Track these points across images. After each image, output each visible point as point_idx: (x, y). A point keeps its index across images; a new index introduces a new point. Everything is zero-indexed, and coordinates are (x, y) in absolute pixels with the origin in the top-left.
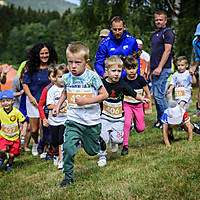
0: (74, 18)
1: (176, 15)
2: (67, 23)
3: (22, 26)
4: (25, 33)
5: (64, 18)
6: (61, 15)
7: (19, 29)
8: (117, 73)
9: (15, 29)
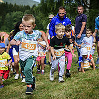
0: (37, 9)
1: (88, 8)
2: (34, 12)
3: (12, 13)
4: (13, 16)
5: (32, 9)
6: (31, 7)
7: (10, 15)
8: (61, 33)
9: (8, 14)
